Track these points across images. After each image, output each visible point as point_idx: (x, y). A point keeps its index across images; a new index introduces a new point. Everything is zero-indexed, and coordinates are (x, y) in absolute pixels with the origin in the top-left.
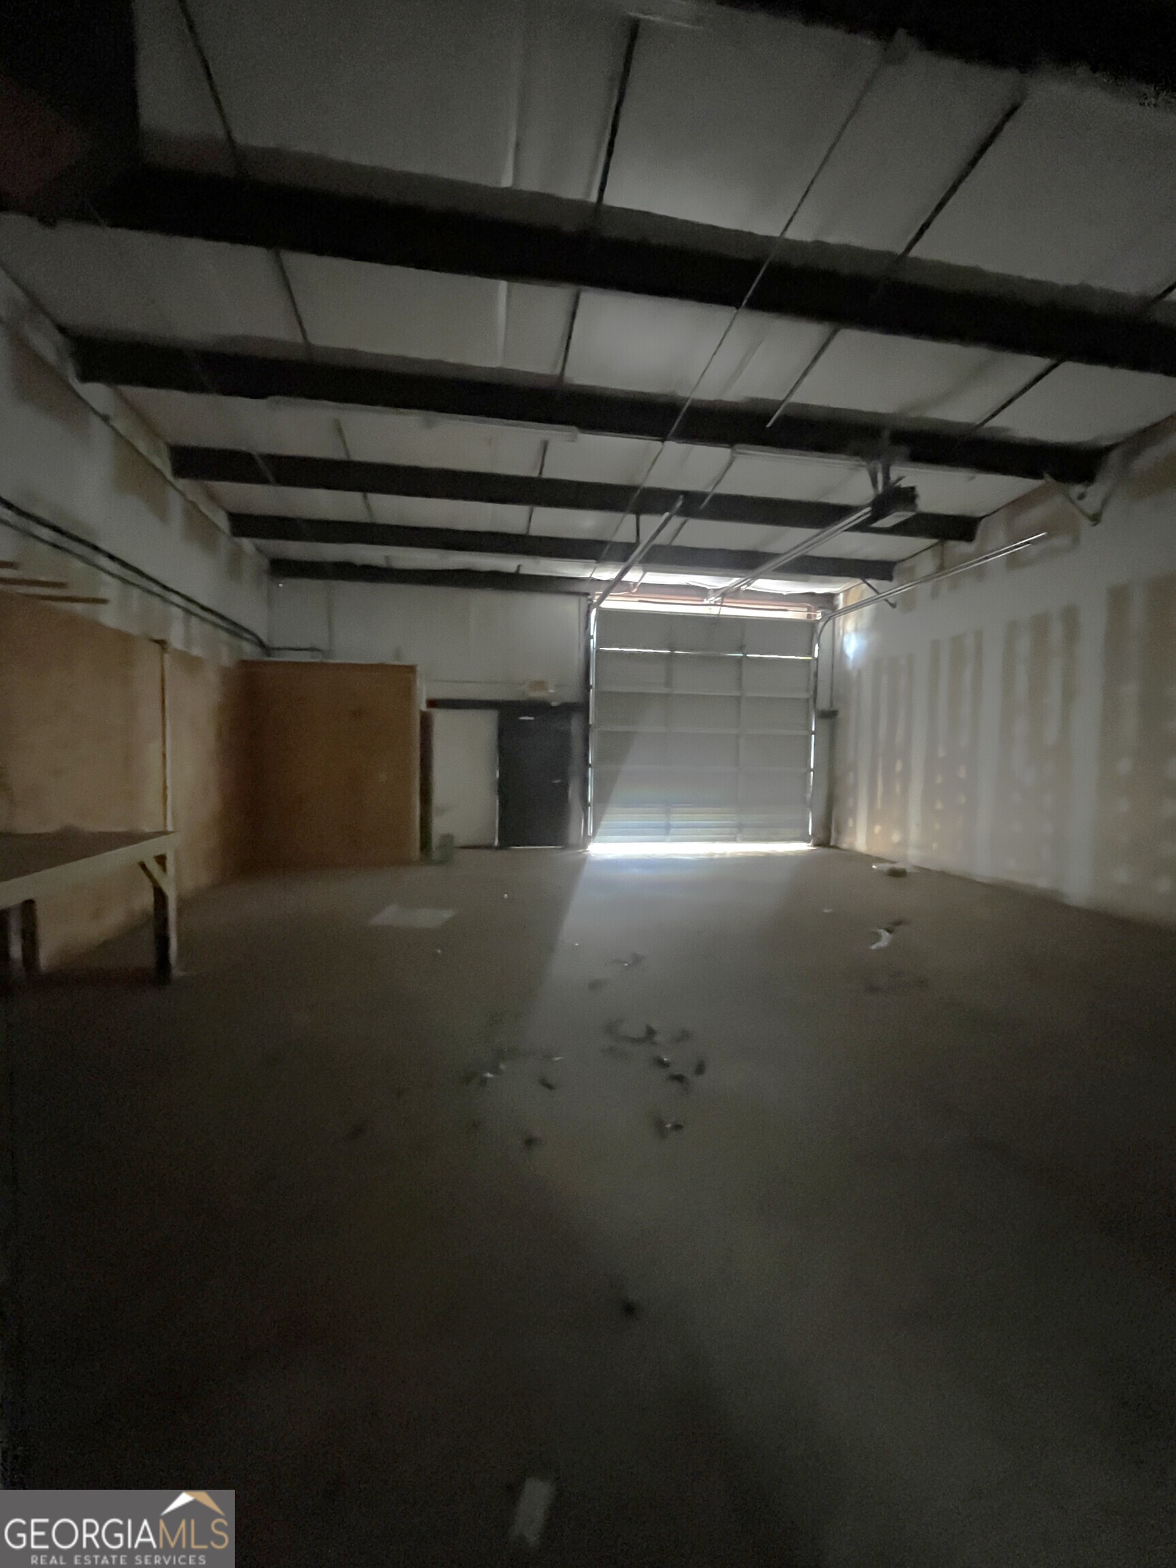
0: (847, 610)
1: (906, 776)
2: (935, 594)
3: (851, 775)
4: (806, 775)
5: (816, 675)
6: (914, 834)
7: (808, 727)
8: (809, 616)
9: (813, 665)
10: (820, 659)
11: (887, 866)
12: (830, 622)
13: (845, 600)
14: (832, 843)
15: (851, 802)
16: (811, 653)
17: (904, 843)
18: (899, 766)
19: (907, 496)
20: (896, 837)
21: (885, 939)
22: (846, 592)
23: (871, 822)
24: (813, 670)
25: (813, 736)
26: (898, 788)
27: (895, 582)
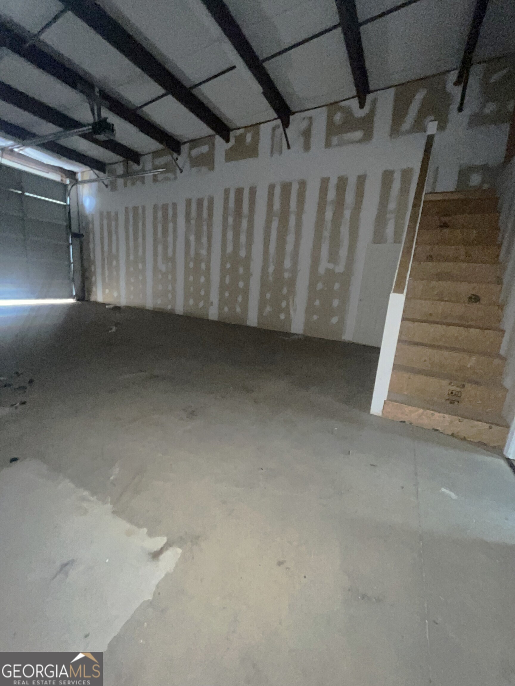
0: (83, 182)
1: (118, 267)
2: (125, 185)
3: (93, 267)
4: (69, 266)
5: (69, 213)
6: (123, 292)
7: (68, 241)
8: (62, 180)
9: (67, 208)
10: (71, 205)
11: (111, 306)
12: (74, 187)
13: (82, 177)
14: (86, 299)
15: (93, 279)
16: (65, 201)
17: (119, 296)
18: (114, 263)
19: (110, 128)
20: (115, 294)
21: (114, 329)
22: (83, 172)
23: (104, 288)
24: (68, 211)
25: (71, 246)
26: (115, 273)
27: (106, 174)
